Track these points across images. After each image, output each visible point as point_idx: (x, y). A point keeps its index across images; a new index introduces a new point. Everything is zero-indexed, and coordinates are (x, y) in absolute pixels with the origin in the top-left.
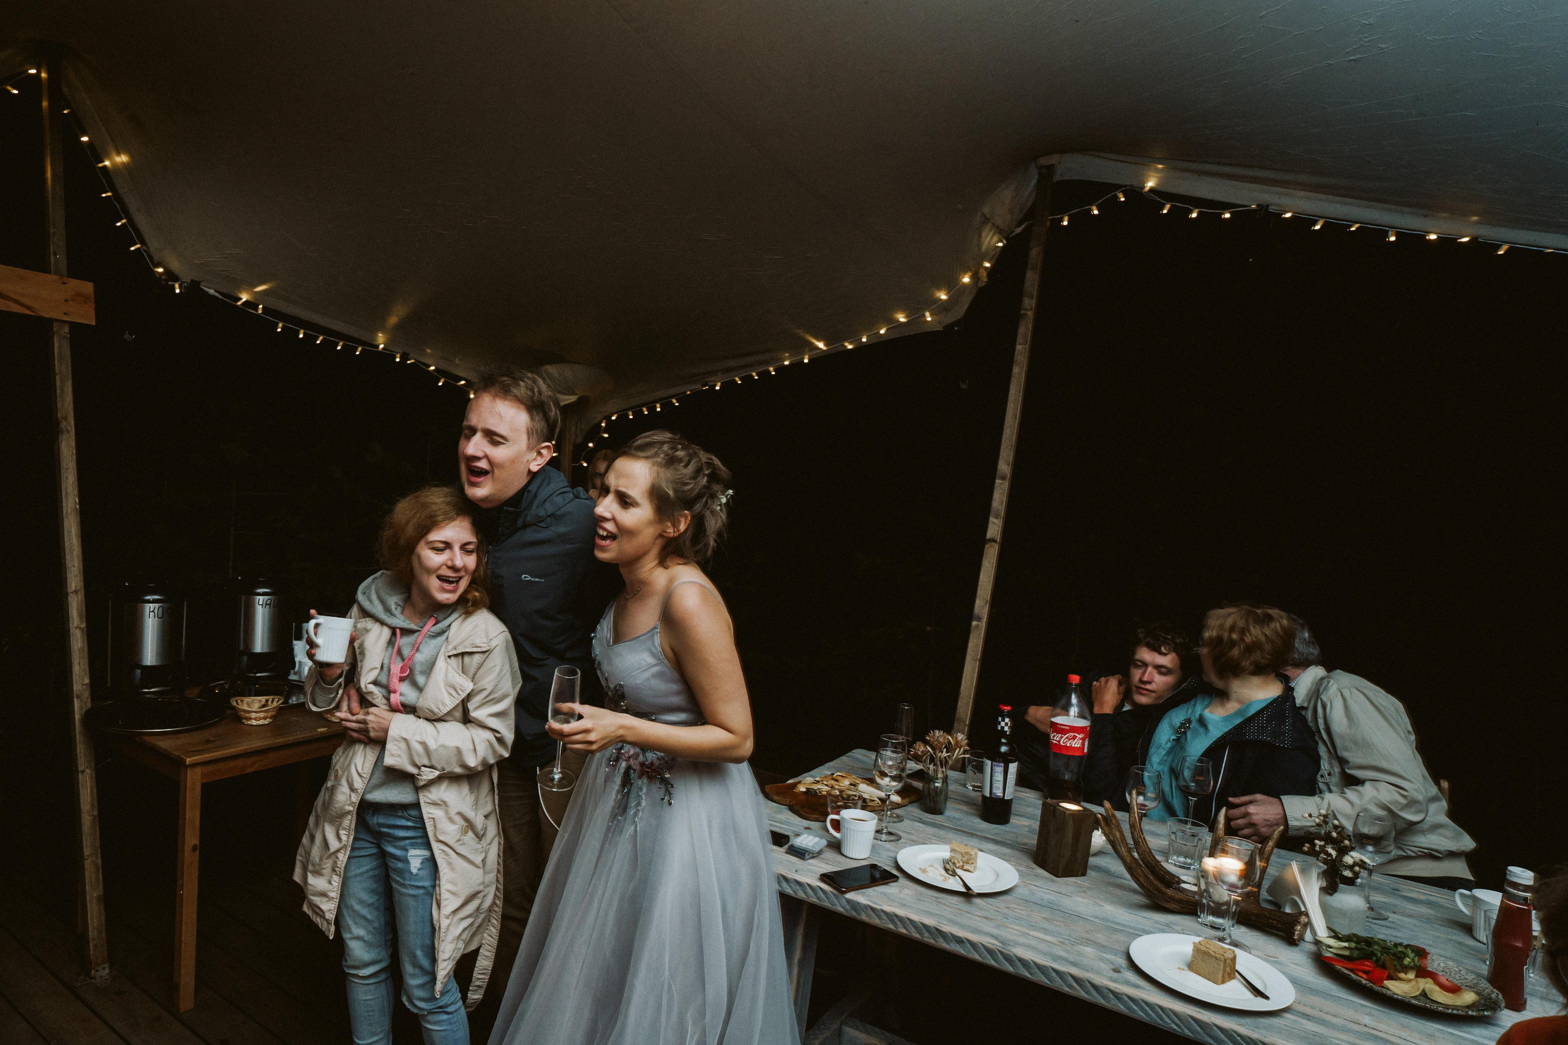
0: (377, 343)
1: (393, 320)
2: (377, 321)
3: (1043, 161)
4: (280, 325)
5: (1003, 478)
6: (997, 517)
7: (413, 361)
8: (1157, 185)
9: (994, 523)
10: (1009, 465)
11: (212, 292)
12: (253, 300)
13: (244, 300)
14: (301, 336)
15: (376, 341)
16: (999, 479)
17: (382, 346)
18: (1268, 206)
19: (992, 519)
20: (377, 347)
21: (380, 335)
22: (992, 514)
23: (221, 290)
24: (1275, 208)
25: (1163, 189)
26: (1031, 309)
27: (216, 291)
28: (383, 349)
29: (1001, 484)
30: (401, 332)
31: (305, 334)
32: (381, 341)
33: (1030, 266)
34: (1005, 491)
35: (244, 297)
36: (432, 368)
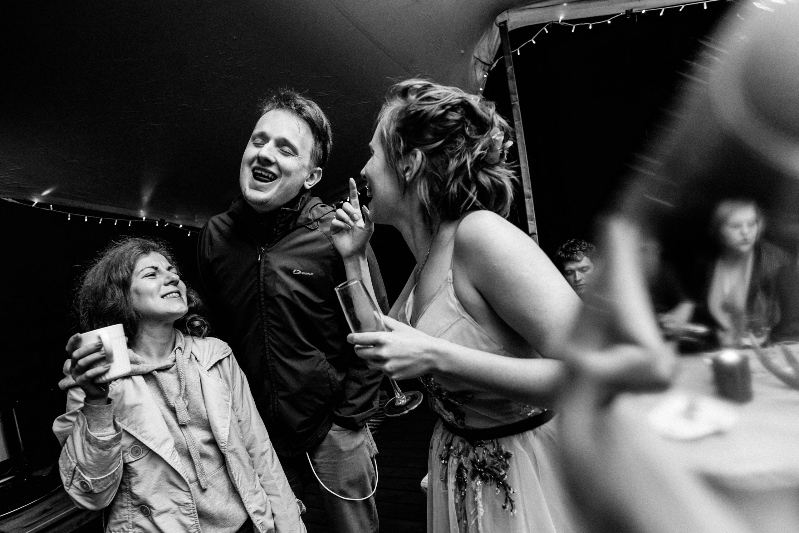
0: (141, 217)
1: (146, 199)
2: (137, 203)
3: (500, 19)
4: (69, 215)
5: (529, 197)
6: (532, 220)
7: (167, 224)
8: (565, 17)
9: (531, 224)
10: (530, 189)
11: (10, 200)
12: (42, 202)
13: (36, 202)
14: (86, 220)
15: (140, 216)
16: (527, 198)
17: (144, 218)
18: (632, 10)
19: (529, 222)
20: (142, 219)
21: (142, 211)
22: (528, 219)
23: (18, 198)
24: (636, 9)
25: (567, 19)
26: (517, 100)
27: (13, 199)
28: (146, 219)
29: (529, 201)
30: (153, 205)
31: (88, 218)
32: (143, 214)
33: (509, 78)
34: (532, 204)
35: (36, 201)
36: (181, 226)
